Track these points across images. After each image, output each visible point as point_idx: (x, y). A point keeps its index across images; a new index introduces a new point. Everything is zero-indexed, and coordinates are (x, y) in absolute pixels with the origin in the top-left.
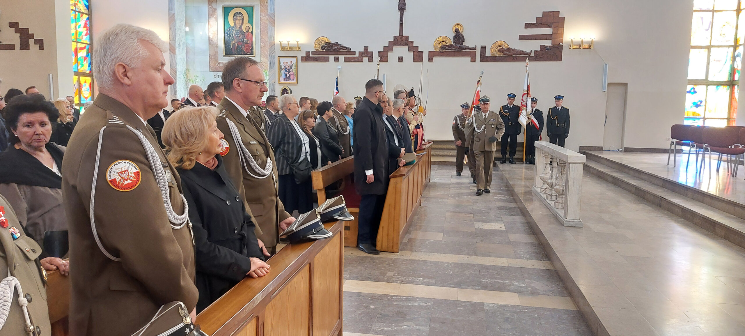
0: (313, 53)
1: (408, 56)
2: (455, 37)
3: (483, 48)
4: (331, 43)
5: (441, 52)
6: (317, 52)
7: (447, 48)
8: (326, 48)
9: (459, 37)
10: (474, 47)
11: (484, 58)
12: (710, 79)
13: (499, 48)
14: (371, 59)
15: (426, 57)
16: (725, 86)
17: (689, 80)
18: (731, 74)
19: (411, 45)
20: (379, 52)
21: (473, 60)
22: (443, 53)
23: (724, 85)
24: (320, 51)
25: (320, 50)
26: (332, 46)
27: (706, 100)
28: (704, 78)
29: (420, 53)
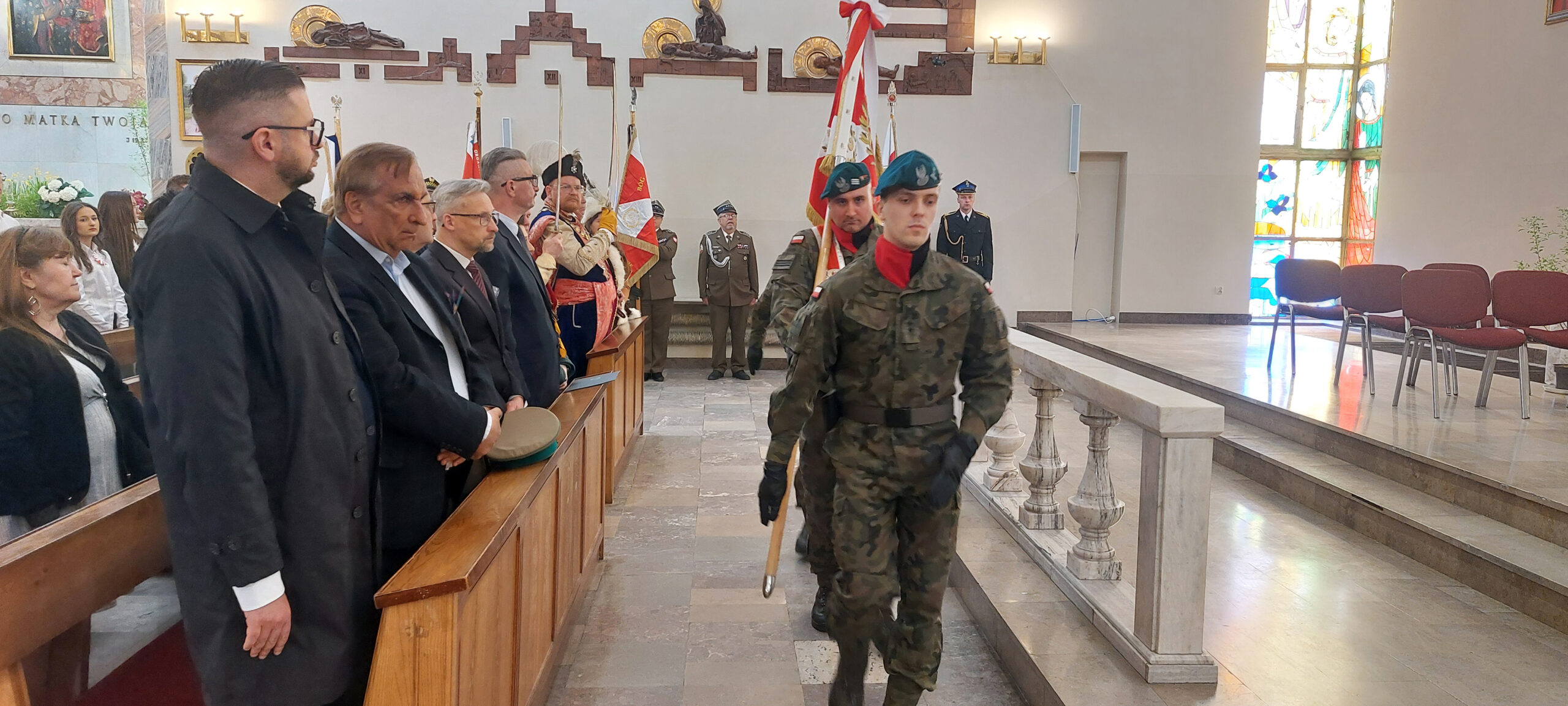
0: (288, 52)
1: (573, 70)
2: (700, 22)
3: (775, 55)
4: (342, 25)
5: (663, 62)
6: (299, 50)
7: (679, 50)
8: (326, 39)
9: (712, 24)
10: (752, 51)
11: (777, 83)
12: (1305, 144)
13: (814, 57)
14: (465, 75)
15: (622, 74)
16: (1335, 163)
17: (1263, 147)
18: (1348, 133)
19: (579, 40)
20: (490, 57)
21: (750, 85)
22: (669, 63)
23: (1333, 159)
24: (311, 48)
25: (310, 43)
26: (346, 33)
27: (1295, 195)
28: (1291, 142)
29: (606, 61)
